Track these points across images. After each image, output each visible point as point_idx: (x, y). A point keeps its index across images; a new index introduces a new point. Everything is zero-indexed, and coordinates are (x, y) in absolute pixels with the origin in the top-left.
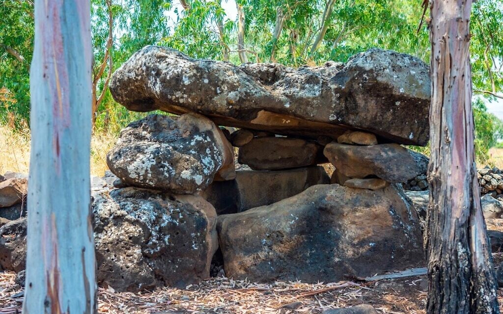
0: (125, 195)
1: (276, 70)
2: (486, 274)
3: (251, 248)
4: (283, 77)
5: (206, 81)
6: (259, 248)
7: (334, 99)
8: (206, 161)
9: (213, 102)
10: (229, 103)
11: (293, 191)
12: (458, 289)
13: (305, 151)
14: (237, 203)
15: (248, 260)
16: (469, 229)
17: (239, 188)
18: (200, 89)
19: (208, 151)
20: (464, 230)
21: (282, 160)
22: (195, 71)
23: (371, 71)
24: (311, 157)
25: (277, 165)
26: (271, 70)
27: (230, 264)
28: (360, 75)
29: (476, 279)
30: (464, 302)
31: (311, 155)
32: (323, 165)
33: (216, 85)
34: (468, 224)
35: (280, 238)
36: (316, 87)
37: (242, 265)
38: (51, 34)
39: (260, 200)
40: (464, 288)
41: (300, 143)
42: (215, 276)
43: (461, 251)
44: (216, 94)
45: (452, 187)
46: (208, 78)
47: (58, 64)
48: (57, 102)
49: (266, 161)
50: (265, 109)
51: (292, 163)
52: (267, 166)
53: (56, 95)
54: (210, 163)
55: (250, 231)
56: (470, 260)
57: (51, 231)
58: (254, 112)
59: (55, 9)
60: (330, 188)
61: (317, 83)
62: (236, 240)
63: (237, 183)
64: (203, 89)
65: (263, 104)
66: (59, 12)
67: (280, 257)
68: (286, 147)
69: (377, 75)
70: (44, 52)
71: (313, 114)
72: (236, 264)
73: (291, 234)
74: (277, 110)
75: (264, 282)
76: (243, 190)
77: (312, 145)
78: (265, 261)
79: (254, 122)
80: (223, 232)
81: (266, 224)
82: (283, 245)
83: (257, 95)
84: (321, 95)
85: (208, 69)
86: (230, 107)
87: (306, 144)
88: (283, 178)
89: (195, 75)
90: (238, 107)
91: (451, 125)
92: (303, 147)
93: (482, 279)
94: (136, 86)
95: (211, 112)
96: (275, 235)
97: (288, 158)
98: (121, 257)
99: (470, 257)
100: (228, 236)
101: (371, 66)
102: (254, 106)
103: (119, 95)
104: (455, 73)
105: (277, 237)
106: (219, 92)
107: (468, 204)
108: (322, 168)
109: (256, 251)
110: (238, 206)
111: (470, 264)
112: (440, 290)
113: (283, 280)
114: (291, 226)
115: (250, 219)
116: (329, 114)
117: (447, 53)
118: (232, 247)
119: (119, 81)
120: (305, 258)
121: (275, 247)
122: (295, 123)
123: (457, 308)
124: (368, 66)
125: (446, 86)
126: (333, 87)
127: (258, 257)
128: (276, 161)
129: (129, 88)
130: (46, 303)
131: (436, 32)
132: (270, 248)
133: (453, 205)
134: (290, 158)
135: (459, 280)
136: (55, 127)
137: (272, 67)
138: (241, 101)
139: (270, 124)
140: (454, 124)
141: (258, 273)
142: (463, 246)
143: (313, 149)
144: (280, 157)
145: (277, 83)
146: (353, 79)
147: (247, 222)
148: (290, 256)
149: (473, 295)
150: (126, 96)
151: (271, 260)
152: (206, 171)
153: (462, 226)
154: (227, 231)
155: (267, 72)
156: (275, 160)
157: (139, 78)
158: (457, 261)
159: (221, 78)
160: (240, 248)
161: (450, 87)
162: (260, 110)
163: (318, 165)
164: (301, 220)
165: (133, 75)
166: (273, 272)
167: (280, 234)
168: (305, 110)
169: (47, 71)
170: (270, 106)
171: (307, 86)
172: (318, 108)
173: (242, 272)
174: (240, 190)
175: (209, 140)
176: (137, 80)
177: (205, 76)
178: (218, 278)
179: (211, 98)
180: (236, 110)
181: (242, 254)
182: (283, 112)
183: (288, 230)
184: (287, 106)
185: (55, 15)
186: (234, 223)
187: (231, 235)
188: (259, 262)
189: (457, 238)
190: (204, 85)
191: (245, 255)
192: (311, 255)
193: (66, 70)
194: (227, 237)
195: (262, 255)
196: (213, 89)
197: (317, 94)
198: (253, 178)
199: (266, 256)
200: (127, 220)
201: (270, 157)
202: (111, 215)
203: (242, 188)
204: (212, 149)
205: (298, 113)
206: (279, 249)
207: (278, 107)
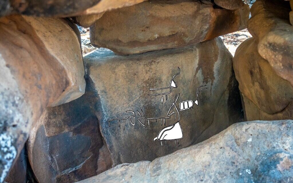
13: (197, 22)
14: (97, 114)
17: (97, 89)
21: (161, 39)
24: (207, 29)
25: (152, 48)
31: (206, 27)
32: (221, 37)
39: (131, 103)
41: (189, 8)
49: (134, 43)
51: (176, 42)
52: (137, 50)
60: (280, 133)
63: (93, 82)
68: (167, 19)
76: (104, 92)
87: (199, 9)
92: (195, 16)
97: (170, 36)
108: (221, 42)
110: (99, 118)
128: (150, 42)
134: (173, 35)
143: (211, 17)
144: (156, 36)
156: (149, 40)
174: (99, 93)
198: (116, 70)
201: (141, 36)
203: (102, 89)
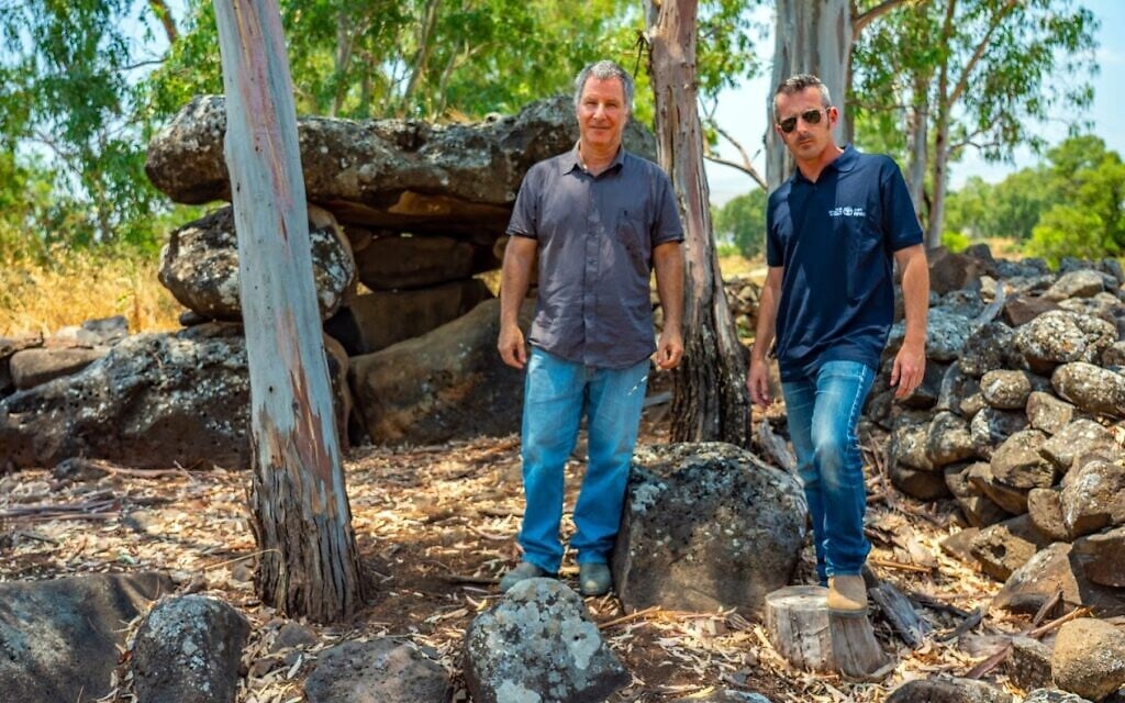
0: (207, 334)
1: (418, 129)
2: (734, 358)
3: (407, 398)
4: (431, 140)
5: (324, 150)
6: (420, 396)
7: (510, 170)
8: (334, 270)
9: (336, 181)
10: (361, 182)
11: (442, 317)
12: (706, 379)
13: (456, 255)
15: (406, 416)
16: (712, 309)
17: (358, 320)
18: (317, 162)
19: (333, 255)
20: (708, 311)
21: (422, 271)
22: (306, 135)
23: (561, 127)
24: (465, 263)
25: (413, 281)
26: (411, 129)
27: (378, 426)
28: (546, 133)
29: (724, 365)
30: (713, 392)
31: (465, 261)
32: (482, 276)
33: (339, 156)
34: (711, 304)
35: (447, 380)
36: (483, 154)
37: (398, 425)
38: (260, 100)
40: (712, 377)
41: (448, 243)
42: (358, 445)
43: (706, 335)
44: (341, 169)
45: (691, 263)
46: (327, 145)
47: (271, 136)
48: (276, 179)
50: (412, 189)
51: (437, 275)
53: (274, 171)
54: (340, 274)
55: (403, 374)
56: (716, 344)
57: (289, 325)
58: (394, 195)
59: (260, 70)
61: (484, 147)
62: (385, 390)
63: (353, 313)
64: (321, 162)
65: (411, 181)
66: (266, 74)
67: (450, 408)
69: (570, 132)
70: (253, 121)
71: (482, 192)
72: (387, 424)
73: (463, 372)
74: (427, 190)
75: (433, 443)
76: (364, 323)
77: (466, 246)
78: (430, 415)
79: (394, 209)
80: (359, 381)
81: (425, 362)
82: (452, 390)
83: (402, 168)
84: (492, 166)
85: (325, 131)
86: (364, 188)
87: (457, 244)
88: (425, 300)
89: (306, 141)
90: (374, 188)
91: (684, 192)
92: (452, 250)
93: (730, 363)
94: (199, 164)
95: (332, 197)
96: (439, 377)
97: (430, 268)
98: (227, 423)
99: (716, 341)
100: (369, 386)
101: (561, 121)
102: (398, 185)
103: (165, 178)
104: (685, 129)
105: (442, 379)
106: (344, 165)
107: (709, 280)
108: (482, 281)
109: (416, 402)
111: (717, 350)
112: (687, 382)
113: (459, 438)
114: (462, 361)
115: (397, 358)
116: (505, 190)
117: (674, 105)
118: (377, 401)
119: (167, 154)
120: (486, 404)
121: (441, 394)
122: (447, 210)
123: (707, 399)
124: (556, 120)
125: (675, 145)
126: (508, 151)
127: (420, 410)
129: (184, 167)
130: (295, 406)
131: (659, 78)
132: (435, 395)
133: (693, 282)
134: (434, 267)
135: (706, 367)
136: (278, 207)
137: (411, 125)
138: (379, 178)
139: (412, 213)
140: (688, 189)
141: (423, 432)
142: (708, 329)
143: (469, 252)
145: (423, 149)
146: (536, 140)
147: (395, 361)
148: (465, 404)
149: (722, 384)
150: (179, 179)
151: (440, 413)
152: (337, 286)
153: (705, 306)
154: (367, 378)
155: (405, 133)
156: (411, 272)
157: (207, 148)
158: (703, 347)
159: (346, 145)
160: (391, 400)
161: (680, 146)
162: (404, 190)
163: (475, 277)
164: (475, 351)
165: (193, 144)
166: (443, 428)
167: (447, 374)
168: (471, 188)
169: (259, 144)
170: (418, 184)
171: (469, 151)
172: (489, 183)
173: (398, 435)
174: (359, 324)
175: (332, 240)
176: (201, 153)
177: (322, 141)
178: (363, 448)
179: (334, 175)
180: (372, 192)
181: (395, 409)
182: (435, 192)
183: (458, 367)
184: (445, 182)
185: (261, 77)
186: (375, 367)
187: (374, 382)
188: (421, 416)
189: (702, 320)
190: (321, 156)
191: (400, 409)
192: (495, 399)
193: (281, 141)
194: (366, 386)
195: (425, 406)
196: (336, 161)
197: (487, 162)
198: (377, 303)
199: (431, 408)
200: (228, 368)
201: (403, 268)
202: (197, 362)
203: (362, 320)
204: (337, 254)
205: (461, 192)
206: (447, 397)
207: (432, 184)
